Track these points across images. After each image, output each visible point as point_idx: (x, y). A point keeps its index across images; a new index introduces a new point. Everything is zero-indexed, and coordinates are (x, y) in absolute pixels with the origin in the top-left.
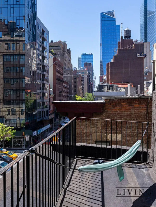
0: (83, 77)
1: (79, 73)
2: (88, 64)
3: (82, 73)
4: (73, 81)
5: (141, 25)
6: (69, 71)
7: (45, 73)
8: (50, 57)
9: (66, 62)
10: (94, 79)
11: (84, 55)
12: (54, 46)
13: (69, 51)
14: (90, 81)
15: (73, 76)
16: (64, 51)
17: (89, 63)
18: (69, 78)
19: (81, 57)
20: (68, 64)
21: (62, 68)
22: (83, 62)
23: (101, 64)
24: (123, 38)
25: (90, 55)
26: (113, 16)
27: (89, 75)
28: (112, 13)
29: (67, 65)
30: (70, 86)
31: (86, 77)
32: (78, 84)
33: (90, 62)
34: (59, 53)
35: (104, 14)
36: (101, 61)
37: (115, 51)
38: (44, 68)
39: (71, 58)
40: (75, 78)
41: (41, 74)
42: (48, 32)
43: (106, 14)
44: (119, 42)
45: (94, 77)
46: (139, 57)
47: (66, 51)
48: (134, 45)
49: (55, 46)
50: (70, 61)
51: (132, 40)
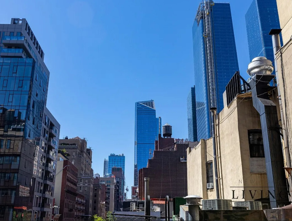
0: (109, 187)
1: (103, 183)
2: (117, 168)
3: (107, 182)
4: (91, 194)
5: (188, 119)
6: (86, 179)
7: (48, 182)
8: (59, 160)
9: (84, 167)
10: (125, 191)
11: (112, 157)
12: (68, 144)
13: (89, 152)
14: (118, 194)
15: (92, 186)
16: (82, 151)
17: (119, 168)
18: (86, 189)
19: (107, 159)
20: (86, 169)
21: (76, 175)
22: (111, 167)
23: (135, 170)
24: (162, 136)
25: (120, 156)
26: (152, 107)
27: (118, 184)
28: (151, 103)
29: (85, 171)
30: (87, 201)
31: (113, 187)
32: (99, 199)
33: (121, 166)
34: (74, 154)
35: (141, 104)
36: (135, 165)
37: (150, 153)
38: (47, 175)
39: (92, 161)
40: (96, 190)
41: (42, 183)
42: (59, 126)
43: (143, 104)
44: (157, 142)
45: (125, 188)
46: (183, 161)
47: (85, 151)
48: (175, 146)
49: (70, 144)
50: (90, 165)
51: (173, 139)
